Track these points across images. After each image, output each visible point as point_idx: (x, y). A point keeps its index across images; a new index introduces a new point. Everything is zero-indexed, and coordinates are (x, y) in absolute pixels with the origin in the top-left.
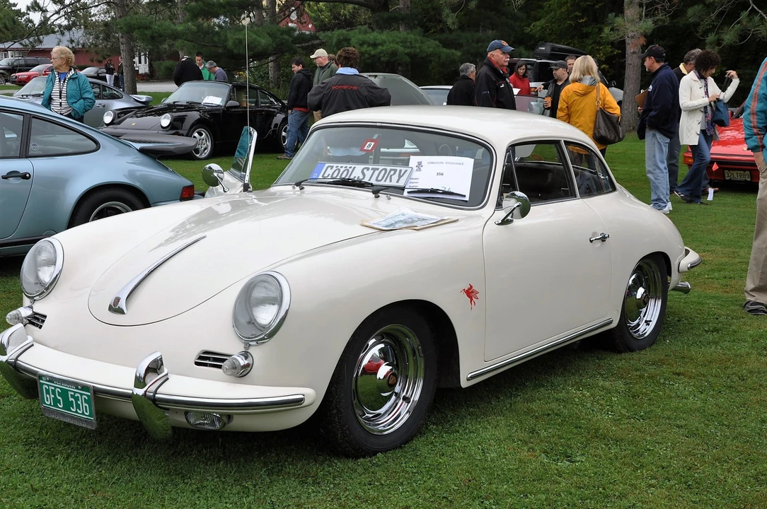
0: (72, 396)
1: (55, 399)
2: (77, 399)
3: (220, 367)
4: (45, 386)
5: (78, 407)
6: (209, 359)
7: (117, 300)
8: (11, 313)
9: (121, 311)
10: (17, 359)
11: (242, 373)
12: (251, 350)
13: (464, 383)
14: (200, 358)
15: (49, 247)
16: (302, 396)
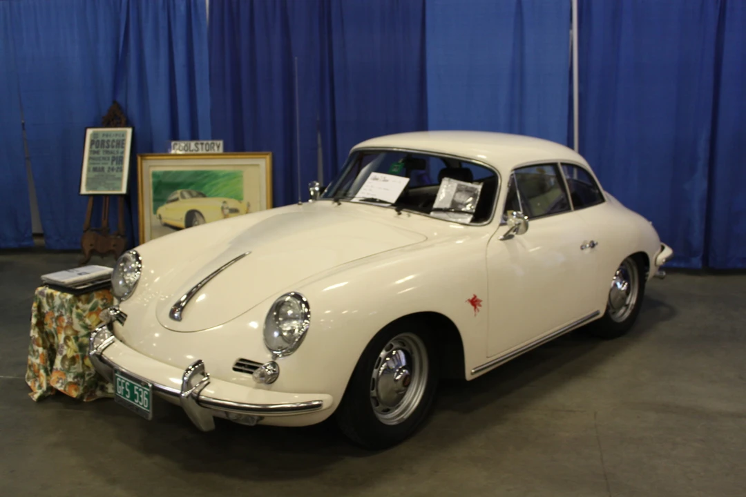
0: (137, 390)
1: (125, 391)
2: (140, 393)
3: (251, 373)
4: (118, 379)
5: (140, 399)
6: (244, 366)
10: (102, 353)
11: (270, 380)
12: (278, 362)
13: (469, 377)
14: (237, 364)
16: (320, 403)
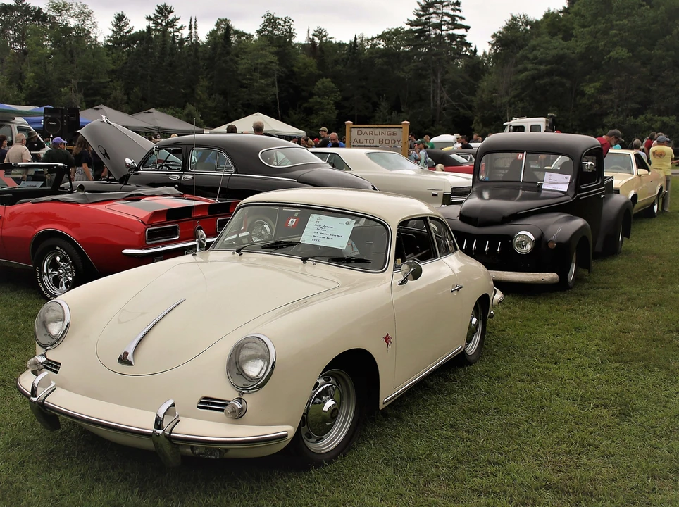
3: (222, 410)
7: (126, 354)
8: (30, 360)
9: (130, 363)
10: (44, 400)
11: (239, 416)
12: (245, 397)
13: (382, 407)
14: (201, 402)
15: (57, 307)
16: (286, 433)
